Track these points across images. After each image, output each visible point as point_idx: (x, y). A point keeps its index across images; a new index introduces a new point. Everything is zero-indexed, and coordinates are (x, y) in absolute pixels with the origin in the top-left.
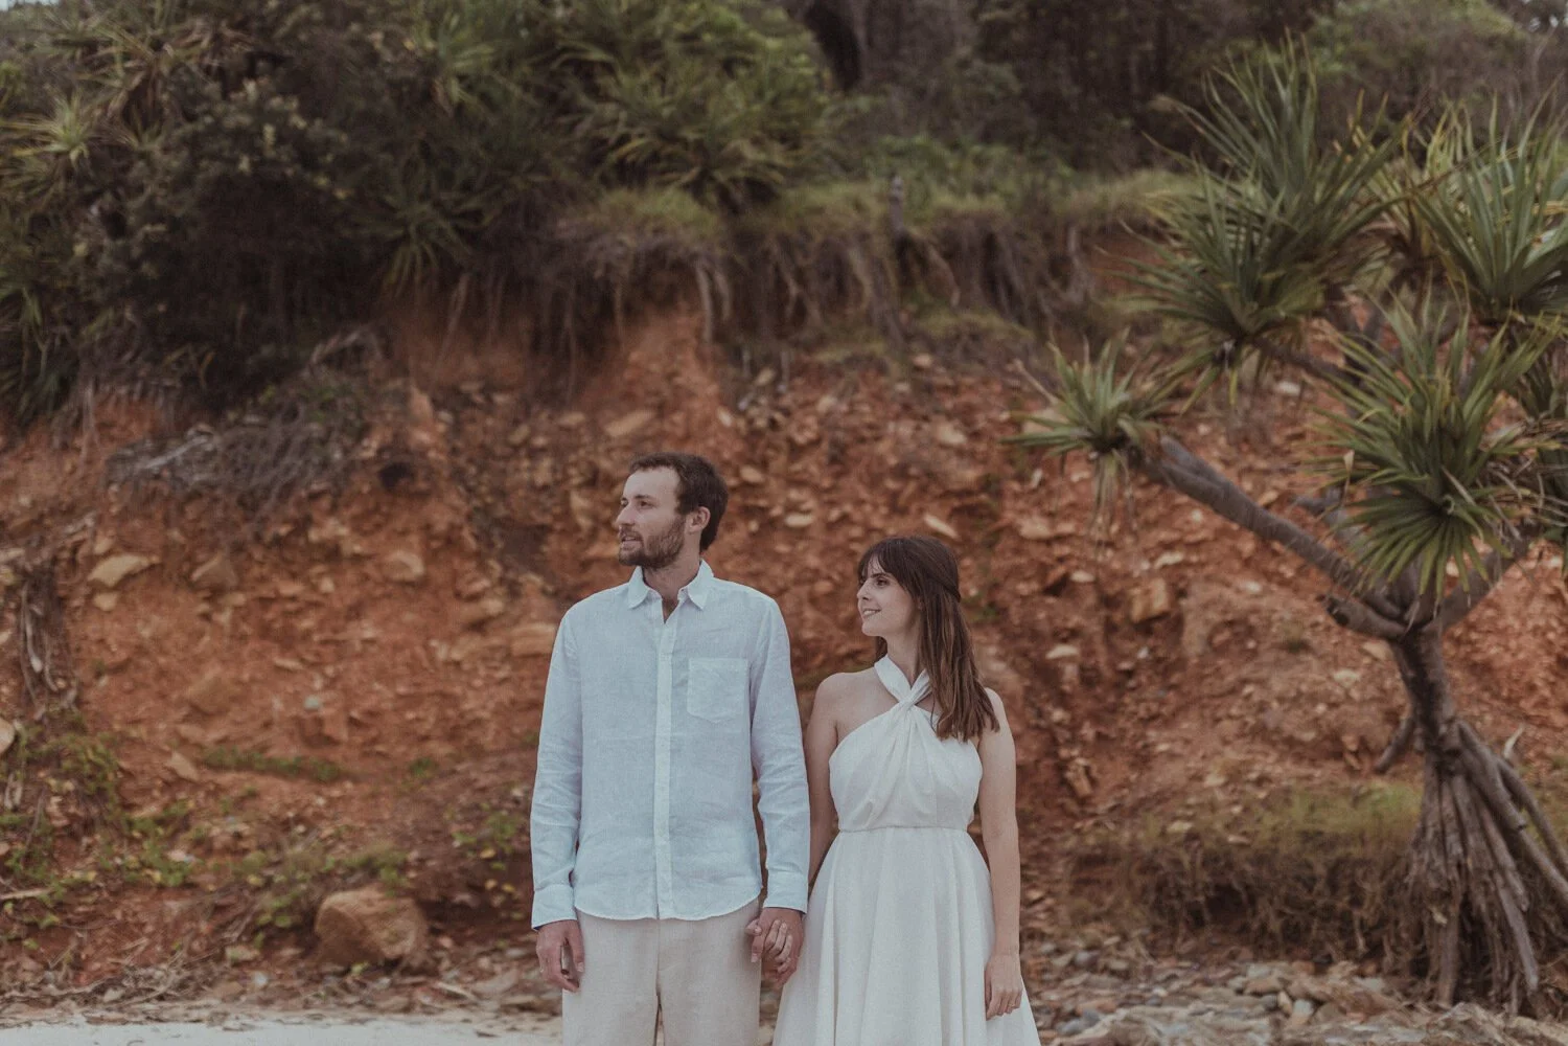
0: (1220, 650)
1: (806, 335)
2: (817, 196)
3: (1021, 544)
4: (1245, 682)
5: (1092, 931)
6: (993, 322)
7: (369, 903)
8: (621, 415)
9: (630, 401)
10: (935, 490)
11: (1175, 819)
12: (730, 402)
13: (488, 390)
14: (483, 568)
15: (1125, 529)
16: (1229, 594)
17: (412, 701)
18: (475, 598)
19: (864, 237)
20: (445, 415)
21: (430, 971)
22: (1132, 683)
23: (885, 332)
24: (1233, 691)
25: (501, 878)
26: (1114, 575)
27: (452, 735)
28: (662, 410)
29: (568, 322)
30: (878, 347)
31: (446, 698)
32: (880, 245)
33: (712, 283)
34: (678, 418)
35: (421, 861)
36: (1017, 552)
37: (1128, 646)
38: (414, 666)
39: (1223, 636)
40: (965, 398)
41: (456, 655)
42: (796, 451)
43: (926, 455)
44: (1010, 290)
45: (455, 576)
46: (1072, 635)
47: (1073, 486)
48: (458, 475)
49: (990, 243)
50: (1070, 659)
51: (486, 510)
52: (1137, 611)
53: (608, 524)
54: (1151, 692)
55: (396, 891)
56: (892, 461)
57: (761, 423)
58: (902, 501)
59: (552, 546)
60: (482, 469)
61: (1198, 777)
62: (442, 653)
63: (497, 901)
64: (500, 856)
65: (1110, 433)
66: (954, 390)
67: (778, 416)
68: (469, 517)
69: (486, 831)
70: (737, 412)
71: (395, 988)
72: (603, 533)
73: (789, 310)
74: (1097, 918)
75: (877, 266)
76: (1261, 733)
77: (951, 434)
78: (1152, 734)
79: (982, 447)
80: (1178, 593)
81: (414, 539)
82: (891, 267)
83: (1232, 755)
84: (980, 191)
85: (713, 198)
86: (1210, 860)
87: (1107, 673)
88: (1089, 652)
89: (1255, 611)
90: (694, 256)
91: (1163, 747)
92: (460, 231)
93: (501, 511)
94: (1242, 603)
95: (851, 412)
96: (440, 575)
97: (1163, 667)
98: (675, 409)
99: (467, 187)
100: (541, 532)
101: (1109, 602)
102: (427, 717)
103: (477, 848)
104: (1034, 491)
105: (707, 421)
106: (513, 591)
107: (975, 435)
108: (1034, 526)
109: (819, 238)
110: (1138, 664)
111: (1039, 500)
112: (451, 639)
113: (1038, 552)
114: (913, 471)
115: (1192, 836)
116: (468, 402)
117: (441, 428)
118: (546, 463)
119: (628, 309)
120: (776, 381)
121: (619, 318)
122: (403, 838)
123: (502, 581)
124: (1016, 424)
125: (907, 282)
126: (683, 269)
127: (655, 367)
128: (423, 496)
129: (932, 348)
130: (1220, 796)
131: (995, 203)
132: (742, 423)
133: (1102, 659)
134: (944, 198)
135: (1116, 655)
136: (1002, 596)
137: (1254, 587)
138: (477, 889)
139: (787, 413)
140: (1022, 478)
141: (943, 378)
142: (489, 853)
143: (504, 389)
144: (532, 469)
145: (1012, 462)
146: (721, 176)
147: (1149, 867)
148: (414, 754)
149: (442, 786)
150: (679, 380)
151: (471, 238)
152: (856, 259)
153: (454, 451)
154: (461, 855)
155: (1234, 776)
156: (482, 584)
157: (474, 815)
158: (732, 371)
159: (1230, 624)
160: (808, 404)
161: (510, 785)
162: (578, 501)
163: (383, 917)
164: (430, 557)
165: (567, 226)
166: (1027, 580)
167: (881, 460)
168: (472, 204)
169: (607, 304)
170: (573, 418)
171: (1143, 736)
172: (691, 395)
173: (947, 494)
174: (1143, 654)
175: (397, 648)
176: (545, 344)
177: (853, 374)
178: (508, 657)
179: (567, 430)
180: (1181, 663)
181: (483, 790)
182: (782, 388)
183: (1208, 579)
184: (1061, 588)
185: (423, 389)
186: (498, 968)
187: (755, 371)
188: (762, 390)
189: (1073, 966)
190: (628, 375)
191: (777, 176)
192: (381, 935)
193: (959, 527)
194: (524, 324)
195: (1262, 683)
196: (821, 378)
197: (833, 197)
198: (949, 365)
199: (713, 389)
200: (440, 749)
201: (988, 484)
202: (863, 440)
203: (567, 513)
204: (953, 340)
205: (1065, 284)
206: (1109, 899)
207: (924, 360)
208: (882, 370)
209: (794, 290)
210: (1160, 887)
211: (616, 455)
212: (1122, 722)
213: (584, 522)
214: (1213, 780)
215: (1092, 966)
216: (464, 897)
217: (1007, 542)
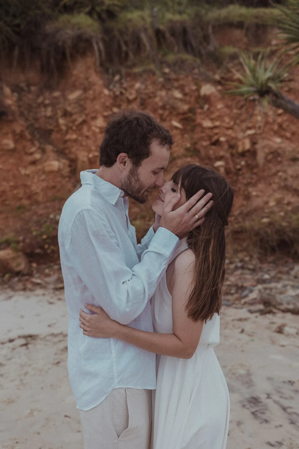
0: (269, 161)
1: (129, 63)
2: (129, 16)
3: (203, 129)
4: (278, 171)
5: (241, 255)
6: (188, 57)
7: (8, 254)
8: (72, 92)
9: (74, 87)
10: (175, 113)
11: (263, 217)
12: (107, 86)
13: (28, 86)
14: (33, 144)
15: (235, 123)
16: (271, 143)
17: (15, 187)
18: (32, 154)
19: (145, 30)
20: (16, 95)
21: (30, 274)
22: (241, 172)
23: (154, 61)
24: (275, 174)
25: (50, 244)
26: (233, 138)
27: (29, 197)
28: (85, 90)
29: (52, 62)
30: (152, 67)
31: (26, 186)
32: (151, 32)
33: (98, 46)
34: (91, 92)
35: (24, 241)
36: (202, 132)
37: (238, 161)
38: (14, 176)
39: (270, 157)
40: (181, 82)
41: (28, 172)
42: (129, 102)
43: (171, 101)
44: (192, 46)
45: (24, 147)
46: (221, 158)
47: (218, 110)
48: (22, 114)
49: (185, 31)
50: (221, 166)
51: (31, 125)
52: (240, 149)
53: (71, 128)
54: (248, 175)
55: (16, 250)
56: (160, 104)
57: (118, 93)
58: (164, 116)
59: (54, 136)
60: (30, 111)
61: (267, 203)
62: (23, 171)
63: (49, 251)
64: (48, 238)
65: (264, 89)
66: (177, 80)
67: (123, 91)
68: (27, 128)
69: (43, 229)
70: (110, 90)
71: (19, 281)
72: (70, 131)
73: (123, 55)
74: (241, 251)
75: (150, 39)
76: (286, 188)
77: (178, 95)
78: (250, 189)
79: (188, 98)
80: (254, 143)
81: (10, 136)
82: (155, 40)
83: (278, 195)
84: (180, 13)
85: (95, 16)
86: (278, 232)
87: (233, 170)
88: (227, 163)
89: (280, 148)
90: (91, 37)
91: (254, 193)
92: (14, 31)
93: (37, 125)
94: (275, 146)
95: (146, 88)
96: (20, 147)
97: (250, 167)
98: (90, 89)
99: (14, 16)
100: (50, 132)
101: (232, 147)
102: (20, 192)
103: (41, 235)
104: (205, 112)
105: (101, 93)
106: (43, 151)
107: (185, 94)
108: (207, 124)
109: (131, 30)
110: (242, 166)
111: (208, 115)
112: (25, 167)
113: (208, 132)
114: (168, 107)
115: (270, 224)
116: (22, 89)
117: (15, 99)
118: (49, 109)
119: (71, 56)
120: (121, 79)
121: (69, 59)
122: (17, 232)
123: (39, 148)
124: (198, 90)
125: (159, 44)
126: (88, 41)
127: (82, 76)
128: (11, 122)
129: (169, 66)
130: (276, 209)
131: (185, 17)
132: (111, 93)
133: (231, 165)
134: (169, 16)
135: (235, 164)
136: (198, 146)
137: (278, 140)
138: (42, 248)
139: (126, 89)
140: (202, 108)
141: (173, 76)
142: (45, 237)
143: (34, 85)
144: (45, 111)
145: (198, 103)
146: (98, 9)
147: (257, 234)
148: (18, 204)
149: (28, 214)
150: (90, 80)
151: (18, 34)
152: (143, 37)
153: (20, 106)
154: (36, 237)
155: (279, 202)
156: (33, 149)
157: (39, 224)
158: (106, 76)
159: (272, 153)
160: (132, 86)
161: (49, 214)
162: (61, 121)
163: (14, 259)
164: (16, 141)
165: (49, 28)
166: (205, 141)
167: (157, 104)
168: (17, 21)
169: (64, 54)
170: (57, 94)
171: (247, 190)
172: (94, 84)
173: (178, 114)
174: (243, 163)
175: (9, 171)
176: (45, 69)
177: (145, 76)
178: (44, 172)
179: (56, 98)
180: (257, 166)
181: (41, 215)
182: (123, 81)
183: (264, 138)
184: (217, 143)
185: (8, 85)
186: (52, 273)
187: (114, 76)
188: (117, 82)
189: (236, 268)
190: (73, 78)
191: (116, 9)
192: (13, 265)
193: (183, 125)
194: (38, 63)
195: (285, 172)
196: (135, 77)
197: (134, 16)
198: (175, 72)
199: (101, 82)
200: (26, 202)
201: (191, 110)
202: (150, 97)
203: (58, 125)
204: (175, 63)
205: (208, 44)
206: (245, 245)
207: (167, 70)
208: (154, 74)
209: (124, 48)
210: (262, 240)
211: (72, 105)
212: (239, 185)
213: (64, 128)
214: (272, 203)
215: (242, 268)
216: (38, 251)
217: (198, 129)
